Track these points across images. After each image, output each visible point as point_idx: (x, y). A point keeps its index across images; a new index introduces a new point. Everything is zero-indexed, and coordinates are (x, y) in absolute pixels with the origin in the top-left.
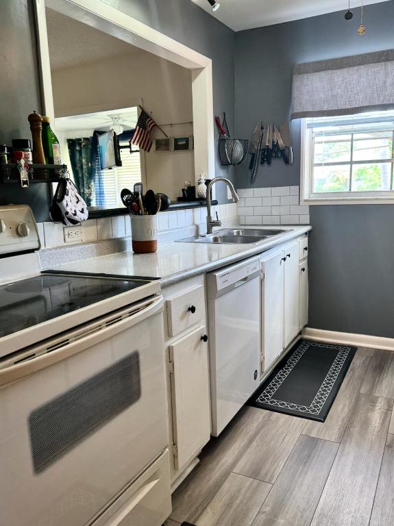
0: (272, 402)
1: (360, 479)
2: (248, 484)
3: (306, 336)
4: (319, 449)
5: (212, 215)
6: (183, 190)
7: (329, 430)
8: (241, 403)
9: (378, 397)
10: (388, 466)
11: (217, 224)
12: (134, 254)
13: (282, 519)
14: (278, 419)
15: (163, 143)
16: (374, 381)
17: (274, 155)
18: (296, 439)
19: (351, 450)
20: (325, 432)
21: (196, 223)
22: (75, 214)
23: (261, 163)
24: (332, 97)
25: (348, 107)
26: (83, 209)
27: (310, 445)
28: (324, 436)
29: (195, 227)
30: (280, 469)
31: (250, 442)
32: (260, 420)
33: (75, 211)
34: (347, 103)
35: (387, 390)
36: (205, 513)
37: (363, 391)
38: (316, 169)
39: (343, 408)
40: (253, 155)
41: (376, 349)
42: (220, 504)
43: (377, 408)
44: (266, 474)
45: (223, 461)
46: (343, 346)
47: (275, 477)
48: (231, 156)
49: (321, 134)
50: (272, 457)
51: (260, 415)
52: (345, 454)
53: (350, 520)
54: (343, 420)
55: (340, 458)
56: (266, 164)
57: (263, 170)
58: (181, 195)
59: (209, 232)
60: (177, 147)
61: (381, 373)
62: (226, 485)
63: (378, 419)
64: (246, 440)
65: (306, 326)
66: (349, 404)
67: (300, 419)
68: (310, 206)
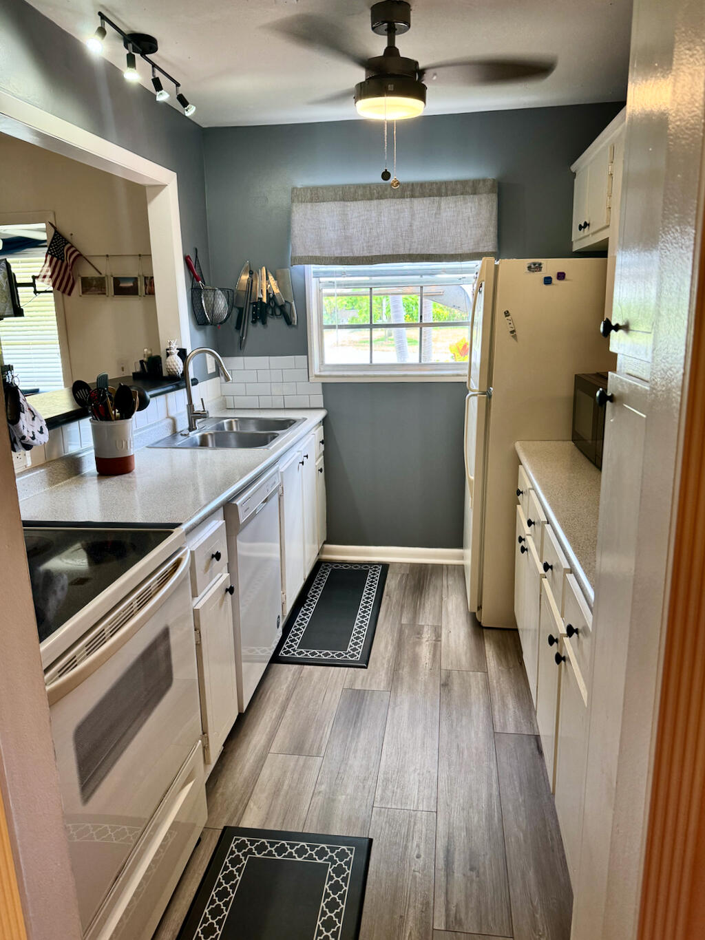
0: (300, 653)
1: (419, 731)
2: (292, 764)
3: (325, 557)
4: (367, 703)
5: (194, 402)
6: (142, 362)
7: (376, 677)
8: (264, 662)
9: (423, 626)
10: (447, 708)
11: (203, 415)
12: (98, 476)
13: (342, 795)
14: (311, 674)
15: (94, 283)
16: (415, 607)
17: (270, 312)
18: (339, 696)
19: (404, 699)
20: (371, 680)
21: (172, 414)
22: (33, 438)
23: (253, 322)
24: (345, 239)
25: (366, 254)
26: (41, 428)
27: (356, 700)
28: (370, 685)
29: (170, 421)
30: (328, 736)
31: (284, 709)
32: (289, 679)
33: (33, 433)
34: (365, 248)
35: (431, 616)
36: (248, 810)
37: (404, 621)
38: (326, 332)
39: (386, 647)
40: (241, 311)
41: (411, 564)
42: (265, 794)
43: (424, 640)
44: (312, 746)
45: (253, 742)
46: (371, 564)
47: (324, 748)
48: (212, 312)
49: (331, 285)
50: (314, 725)
51: (287, 673)
52: (399, 703)
53: (417, 779)
54: (389, 661)
55: (394, 709)
56: (259, 324)
57: (255, 332)
58: (138, 369)
59: (191, 428)
60: (120, 291)
61: (421, 595)
62: (265, 773)
63: (428, 654)
64: (277, 708)
65: (325, 543)
66: (392, 640)
67: (337, 668)
68: (323, 383)
